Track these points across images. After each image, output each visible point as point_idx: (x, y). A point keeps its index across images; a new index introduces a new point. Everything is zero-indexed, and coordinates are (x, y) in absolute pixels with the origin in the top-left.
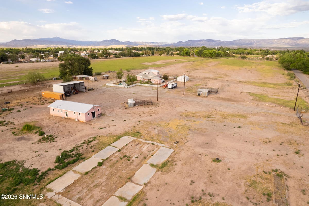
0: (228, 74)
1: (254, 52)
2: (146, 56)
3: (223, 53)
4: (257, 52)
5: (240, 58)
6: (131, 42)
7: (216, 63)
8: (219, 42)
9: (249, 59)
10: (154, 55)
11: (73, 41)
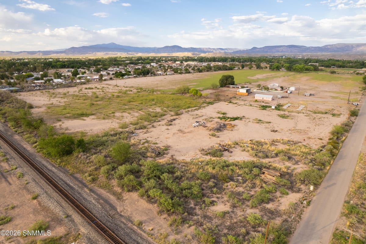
0: (318, 87)
1: (347, 64)
2: (237, 69)
3: (313, 68)
4: (351, 64)
5: (329, 73)
6: (195, 48)
7: (307, 78)
8: (304, 47)
9: (338, 74)
10: (244, 68)
11: (129, 47)
